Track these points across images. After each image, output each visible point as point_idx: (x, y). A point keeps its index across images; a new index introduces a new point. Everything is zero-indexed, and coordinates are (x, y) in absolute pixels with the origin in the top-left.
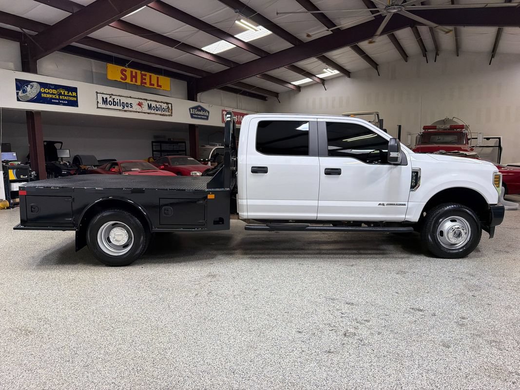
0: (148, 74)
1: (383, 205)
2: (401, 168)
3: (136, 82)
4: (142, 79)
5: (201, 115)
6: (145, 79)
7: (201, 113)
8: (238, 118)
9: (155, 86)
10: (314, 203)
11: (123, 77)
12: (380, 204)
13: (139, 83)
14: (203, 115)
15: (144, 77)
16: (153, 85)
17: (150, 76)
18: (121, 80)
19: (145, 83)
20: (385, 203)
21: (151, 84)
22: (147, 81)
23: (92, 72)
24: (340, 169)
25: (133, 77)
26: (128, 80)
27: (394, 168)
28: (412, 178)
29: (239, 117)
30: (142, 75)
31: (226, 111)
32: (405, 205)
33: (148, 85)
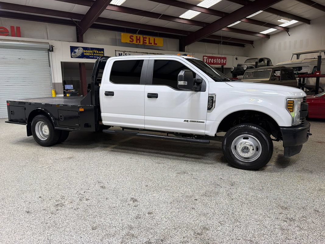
0: (148, 37)
1: (187, 121)
2: (200, 94)
3: (140, 42)
4: (144, 40)
6: (146, 40)
8: (216, 61)
9: (153, 44)
10: (142, 117)
11: (131, 40)
12: (185, 121)
13: (141, 43)
15: (145, 39)
16: (151, 44)
17: (149, 38)
18: (130, 42)
19: (146, 43)
20: (189, 120)
21: (149, 43)
22: (147, 41)
23: (116, 39)
24: (157, 94)
25: (138, 39)
26: (135, 42)
27: (195, 94)
28: (208, 101)
30: (144, 38)
31: (206, 56)
33: (148, 44)
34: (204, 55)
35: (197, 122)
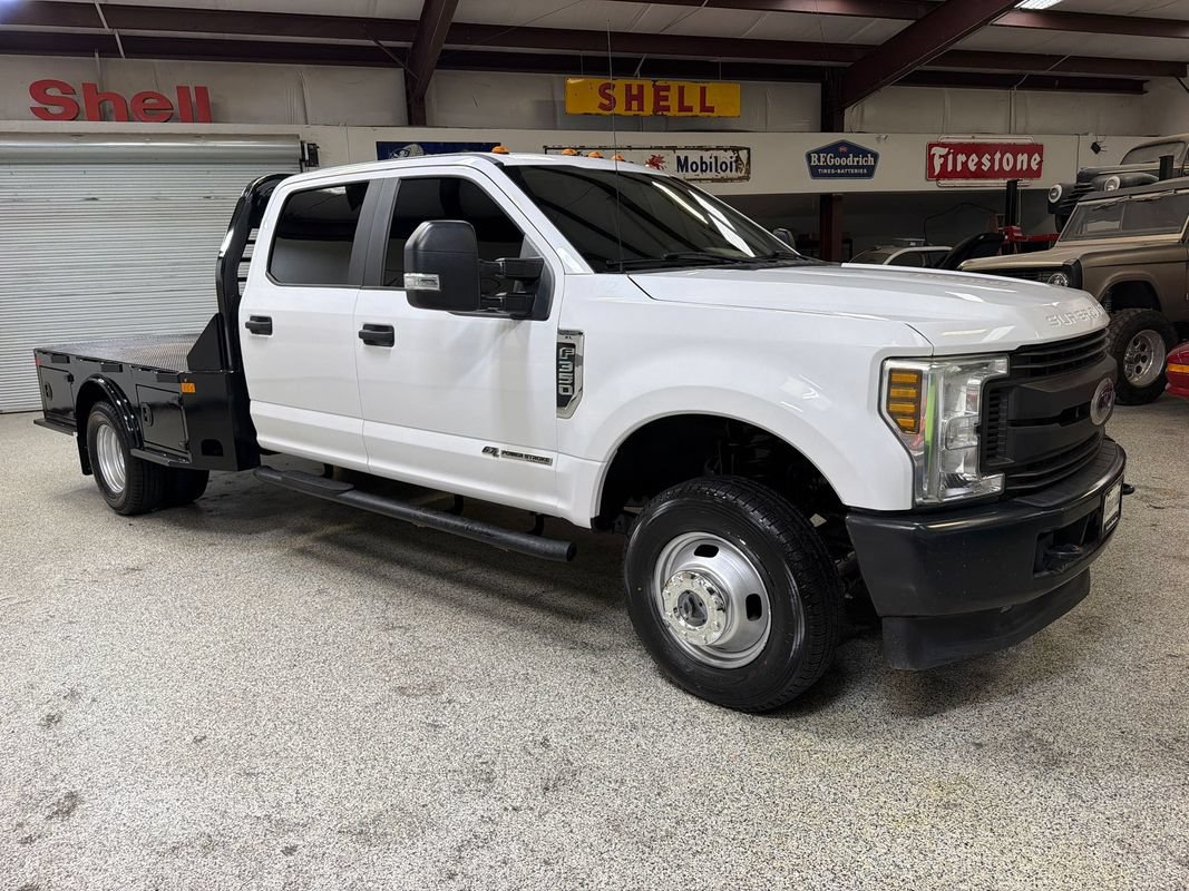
0: (674, 84)
1: (494, 452)
3: (641, 108)
4: (658, 98)
5: (847, 166)
6: (666, 98)
7: (850, 161)
8: (992, 161)
9: (697, 111)
11: (607, 102)
12: (486, 450)
13: (648, 109)
14: (852, 167)
15: (662, 93)
16: (690, 109)
17: (681, 90)
18: (601, 111)
19: (667, 109)
21: (682, 108)
22: (673, 102)
23: (553, 101)
24: (392, 329)
25: (634, 98)
26: (620, 109)
28: (558, 366)
29: (998, 156)
30: (657, 89)
31: (943, 145)
32: (546, 461)
33: (674, 111)
34: (933, 139)
35: (527, 456)
